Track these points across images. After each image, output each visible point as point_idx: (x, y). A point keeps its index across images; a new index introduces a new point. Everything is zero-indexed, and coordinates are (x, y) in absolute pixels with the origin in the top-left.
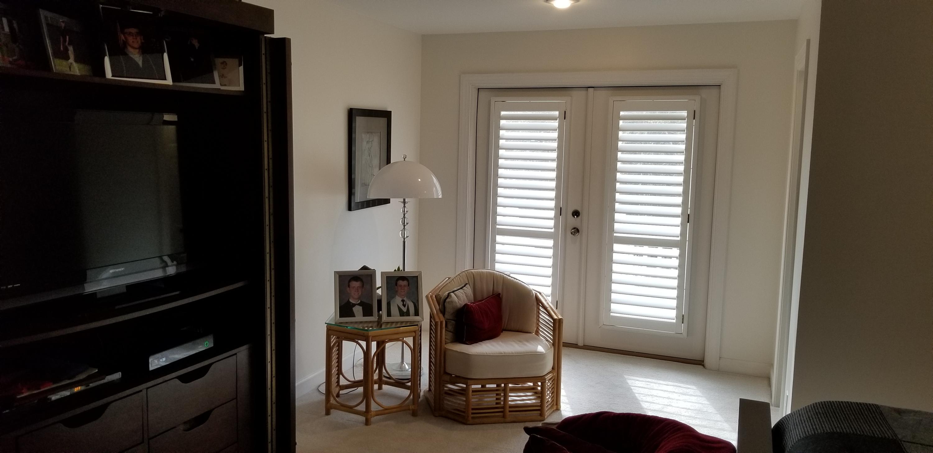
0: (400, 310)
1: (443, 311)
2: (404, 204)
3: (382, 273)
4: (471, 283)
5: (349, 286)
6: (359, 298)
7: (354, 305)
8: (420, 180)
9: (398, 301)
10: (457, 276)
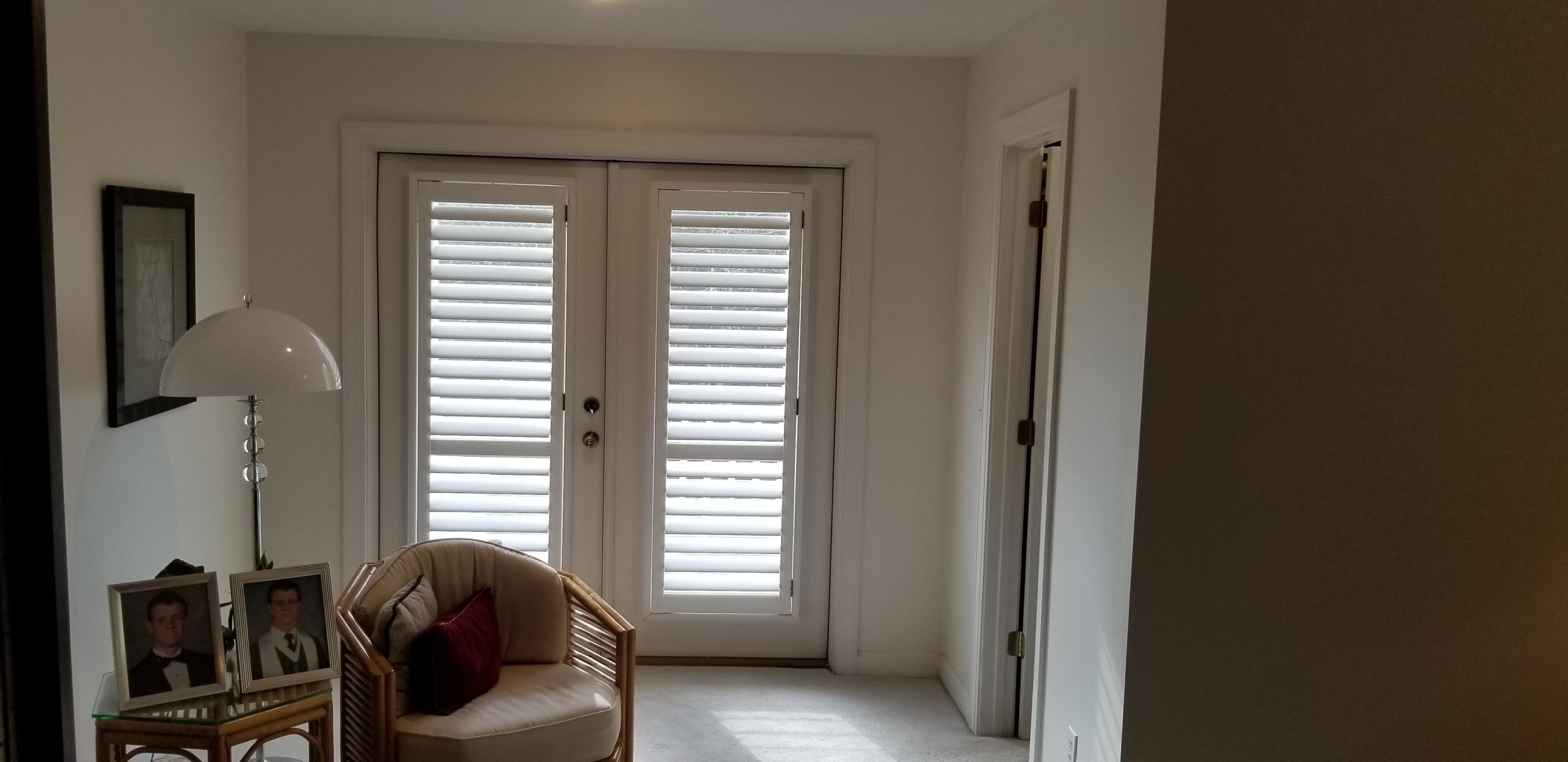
0: (283, 658)
1: (382, 646)
2: (252, 406)
3: (233, 578)
4: (427, 573)
5: (150, 618)
6: (176, 645)
7: (166, 662)
8: (289, 350)
9: (276, 638)
10: (395, 561)
